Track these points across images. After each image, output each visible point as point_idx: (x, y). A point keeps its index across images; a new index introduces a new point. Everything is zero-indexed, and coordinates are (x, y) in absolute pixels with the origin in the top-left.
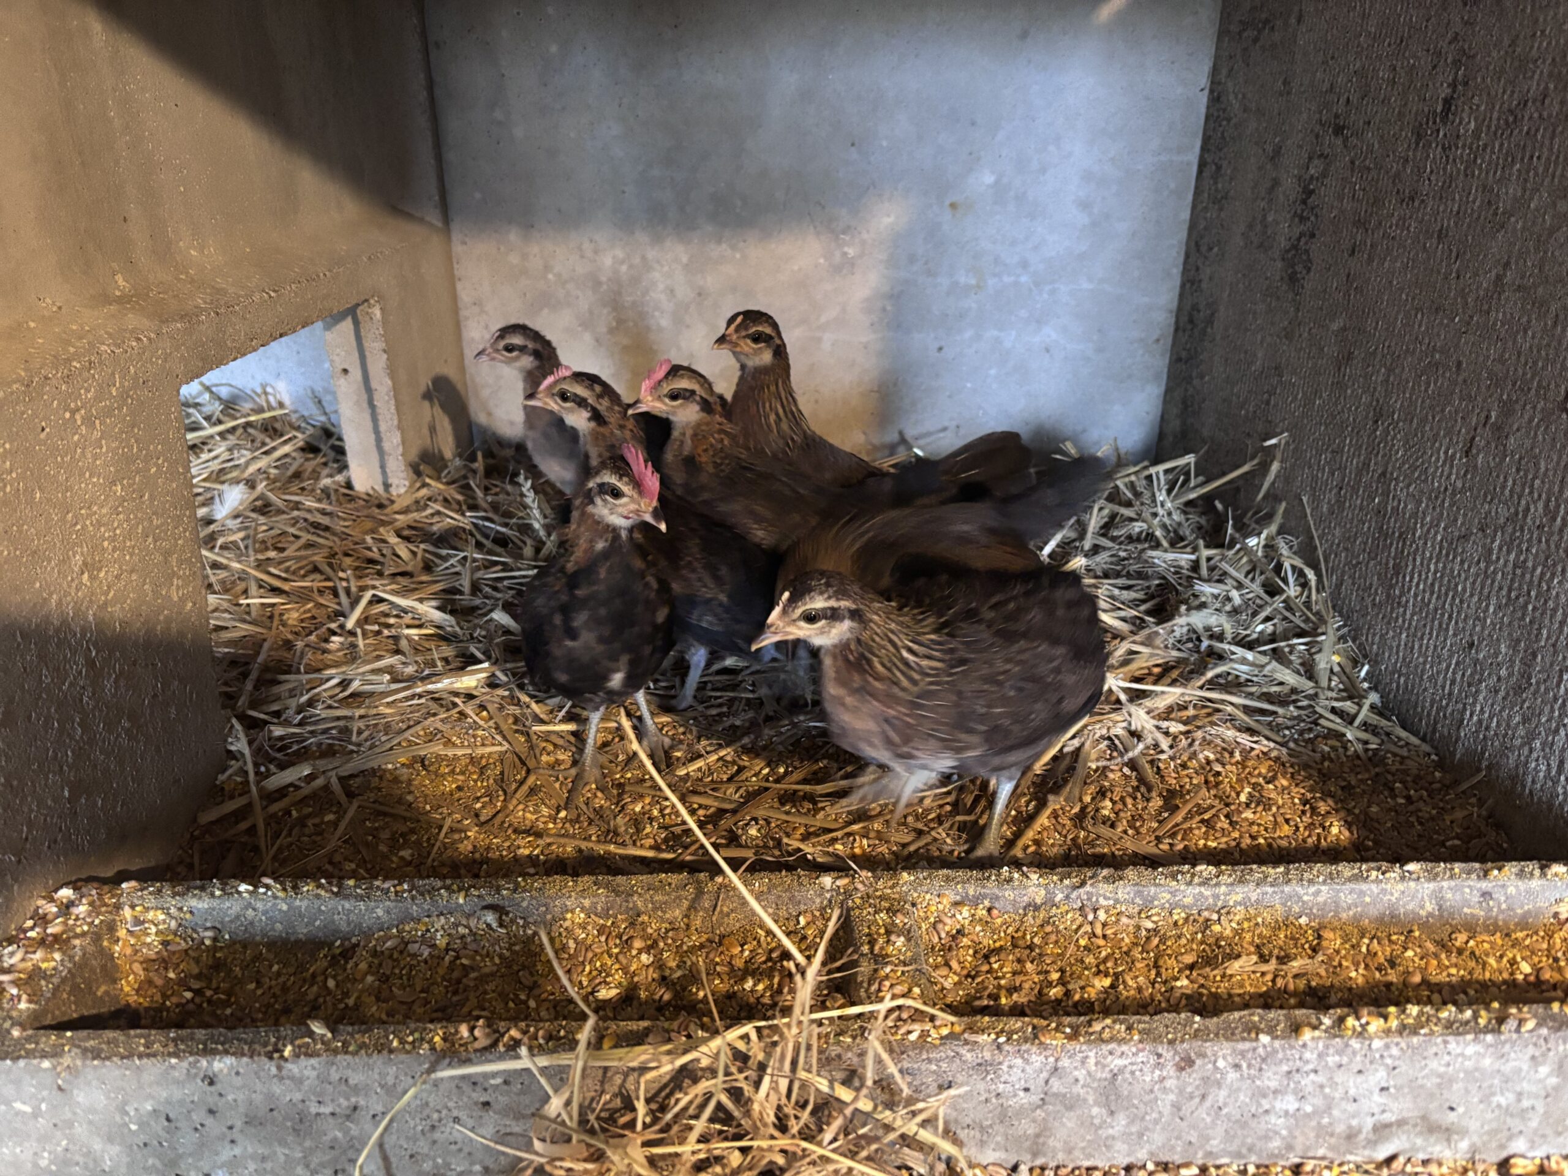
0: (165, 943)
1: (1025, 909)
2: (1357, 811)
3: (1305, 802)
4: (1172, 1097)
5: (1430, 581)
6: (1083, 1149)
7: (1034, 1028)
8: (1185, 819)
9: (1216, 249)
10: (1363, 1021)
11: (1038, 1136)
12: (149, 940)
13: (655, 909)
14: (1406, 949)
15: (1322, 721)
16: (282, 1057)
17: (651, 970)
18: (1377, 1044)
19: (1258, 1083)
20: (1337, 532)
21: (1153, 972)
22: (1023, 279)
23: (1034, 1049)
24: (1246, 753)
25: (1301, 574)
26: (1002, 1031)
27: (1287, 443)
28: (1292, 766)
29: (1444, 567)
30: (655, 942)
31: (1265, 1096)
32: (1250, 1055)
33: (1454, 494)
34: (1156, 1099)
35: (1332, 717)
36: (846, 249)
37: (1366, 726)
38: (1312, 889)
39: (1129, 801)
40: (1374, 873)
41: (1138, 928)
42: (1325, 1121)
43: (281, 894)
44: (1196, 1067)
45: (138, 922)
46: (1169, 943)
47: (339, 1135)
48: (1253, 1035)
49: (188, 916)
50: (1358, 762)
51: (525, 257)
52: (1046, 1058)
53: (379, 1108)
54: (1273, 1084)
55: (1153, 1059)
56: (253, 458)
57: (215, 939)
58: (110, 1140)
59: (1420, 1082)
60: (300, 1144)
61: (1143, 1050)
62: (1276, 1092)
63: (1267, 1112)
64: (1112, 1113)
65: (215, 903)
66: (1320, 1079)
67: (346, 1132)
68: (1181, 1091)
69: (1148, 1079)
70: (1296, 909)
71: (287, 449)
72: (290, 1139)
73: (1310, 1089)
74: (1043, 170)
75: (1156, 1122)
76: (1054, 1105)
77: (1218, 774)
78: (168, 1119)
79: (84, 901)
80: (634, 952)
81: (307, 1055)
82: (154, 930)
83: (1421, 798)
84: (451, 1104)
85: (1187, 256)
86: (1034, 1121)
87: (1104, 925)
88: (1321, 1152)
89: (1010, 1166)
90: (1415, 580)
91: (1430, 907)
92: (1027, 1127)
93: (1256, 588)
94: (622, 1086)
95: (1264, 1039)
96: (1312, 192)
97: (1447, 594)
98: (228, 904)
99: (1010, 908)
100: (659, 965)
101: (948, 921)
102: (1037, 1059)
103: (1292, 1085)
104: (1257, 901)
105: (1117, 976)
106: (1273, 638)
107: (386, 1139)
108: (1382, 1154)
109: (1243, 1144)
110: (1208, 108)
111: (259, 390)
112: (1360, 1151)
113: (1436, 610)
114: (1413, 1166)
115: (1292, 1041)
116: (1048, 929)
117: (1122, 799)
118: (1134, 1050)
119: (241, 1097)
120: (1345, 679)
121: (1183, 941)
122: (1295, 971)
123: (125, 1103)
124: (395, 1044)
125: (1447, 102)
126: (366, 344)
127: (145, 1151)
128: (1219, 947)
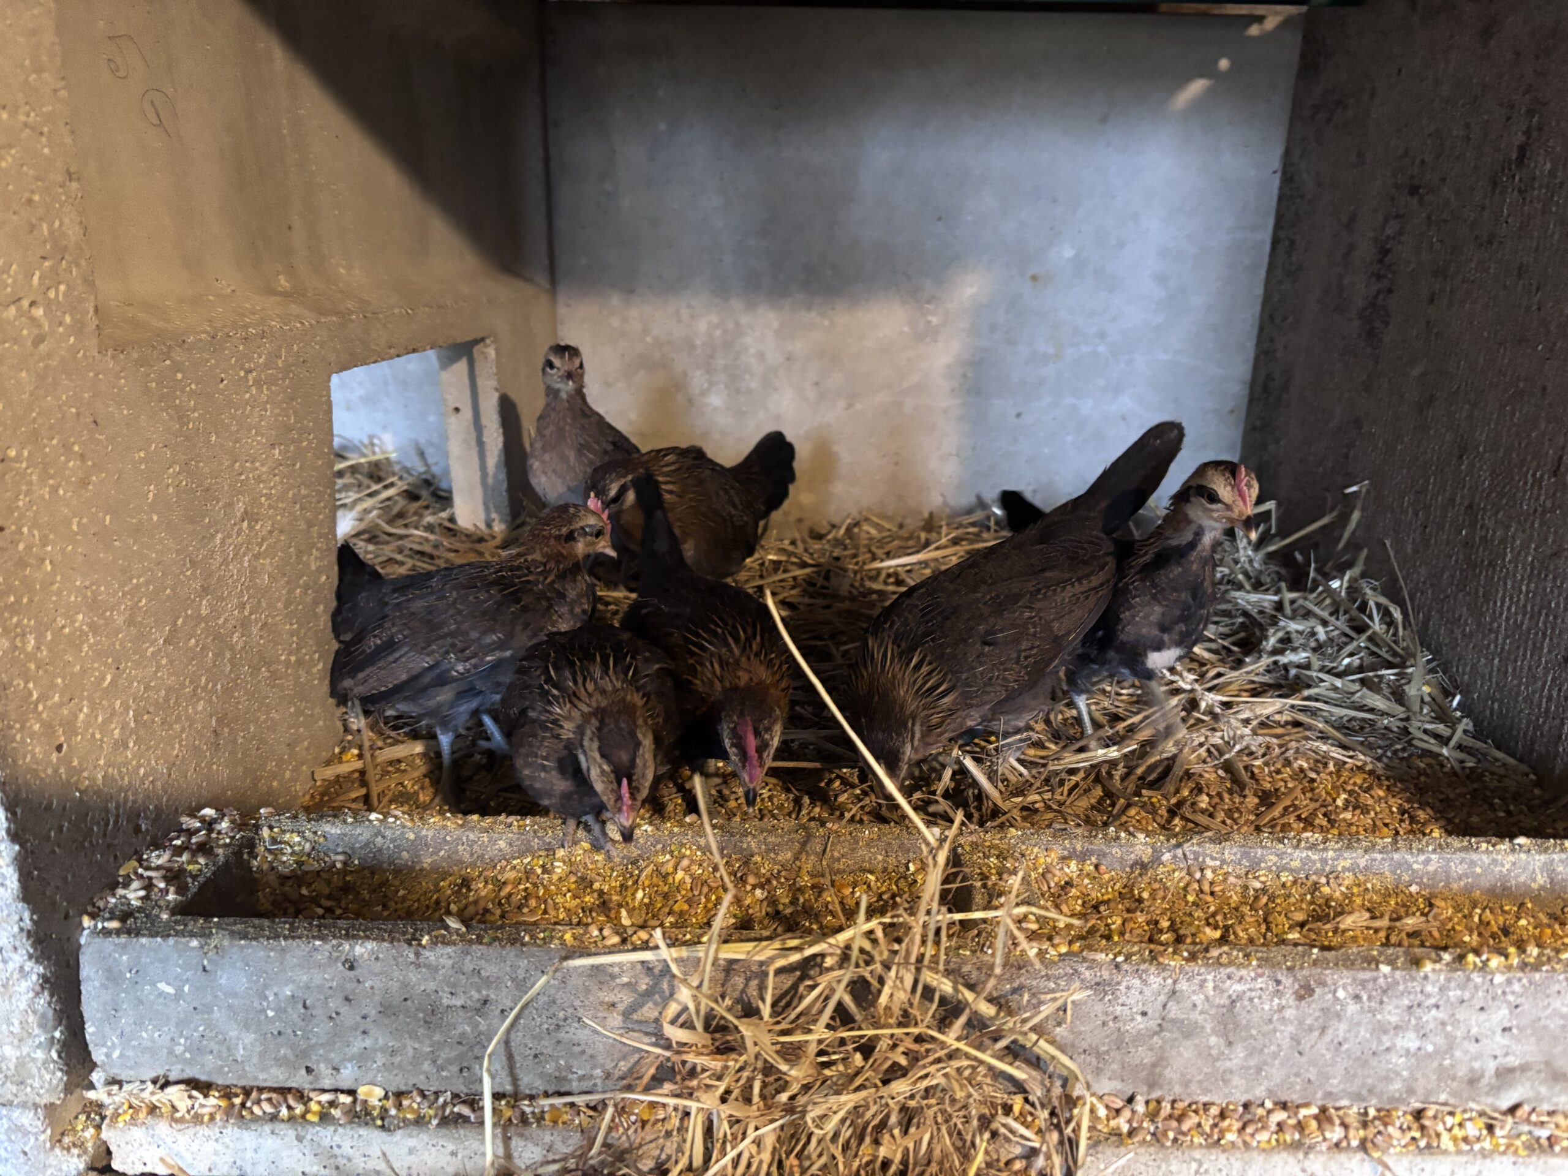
0: (300, 863)
1: (1132, 867)
2: (1457, 821)
3: (1403, 812)
4: (1291, 1029)
5: (1521, 603)
6: (1200, 1082)
7: (1151, 952)
8: (1283, 815)
9: (1290, 320)
10: (1484, 957)
11: (1154, 1065)
12: (285, 859)
13: (768, 851)
14: (1519, 918)
15: (1415, 742)
16: (420, 945)
17: (765, 904)
18: (1499, 979)
19: (1379, 1017)
20: (1423, 571)
21: (1264, 927)
22: (1101, 349)
23: (1153, 969)
24: (1340, 765)
25: (1386, 614)
26: (1120, 953)
27: (1368, 492)
28: (1387, 779)
29: (1537, 587)
30: (768, 881)
31: (1385, 1032)
32: (1370, 985)
33: (1544, 513)
34: (1275, 1030)
35: (1426, 738)
36: (930, 318)
37: (1460, 747)
38: (1422, 858)
39: (1226, 796)
40: (1484, 845)
41: (1246, 887)
42: (1447, 1062)
43: (409, 824)
44: (1316, 996)
45: (274, 841)
46: (1278, 901)
47: (468, 1029)
48: (1373, 966)
49: (322, 840)
50: (1454, 779)
51: (625, 320)
52: (1165, 979)
53: (508, 1003)
54: (1394, 1019)
55: (1272, 986)
56: (360, 499)
57: (345, 863)
58: (246, 1026)
59: (1542, 1022)
60: (430, 1038)
61: (1261, 975)
62: (1396, 1028)
63: (1388, 1049)
64: (1230, 1044)
65: (347, 829)
66: (1441, 1015)
67: (475, 1026)
68: (1301, 1023)
69: (1267, 1007)
70: (1406, 877)
71: (391, 492)
72: (421, 1031)
73: (1432, 1026)
74: (1121, 245)
75: (1275, 1055)
76: (1171, 1031)
77: (1313, 780)
78: (305, 1007)
79: (226, 819)
80: (749, 888)
81: (443, 943)
82: (289, 850)
83: (1521, 812)
84: (577, 1003)
85: (1261, 329)
86: (1151, 1049)
87: (1211, 883)
88: (1443, 1097)
89: (1126, 1097)
90: (1507, 604)
91: (1541, 879)
92: (1143, 1055)
93: (1341, 624)
94: (743, 991)
95: (1385, 969)
96: (1388, 251)
97: (1540, 613)
98: (359, 831)
99: (1117, 866)
100: (772, 901)
101: (1057, 873)
102: (1155, 980)
103: (1413, 1021)
104: (1366, 868)
105: (1226, 928)
106: (1361, 669)
107: (513, 1036)
108: (1505, 1104)
109: (1364, 1084)
110: (1281, 189)
111: (366, 441)
112: (1482, 1099)
113: (1529, 630)
114: (1538, 1115)
115: (1414, 973)
116: (1156, 886)
117: (1219, 795)
118: (1253, 974)
119: (378, 985)
120: (1436, 708)
121: (1292, 900)
122: (1409, 929)
123: (266, 987)
124: (527, 939)
125: (1522, 149)
126: (480, 382)
127: (280, 1040)
128: (1329, 907)
